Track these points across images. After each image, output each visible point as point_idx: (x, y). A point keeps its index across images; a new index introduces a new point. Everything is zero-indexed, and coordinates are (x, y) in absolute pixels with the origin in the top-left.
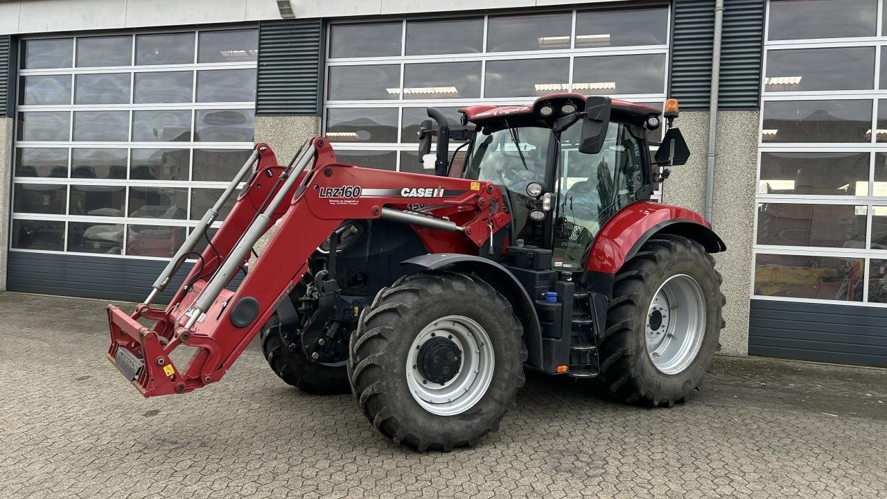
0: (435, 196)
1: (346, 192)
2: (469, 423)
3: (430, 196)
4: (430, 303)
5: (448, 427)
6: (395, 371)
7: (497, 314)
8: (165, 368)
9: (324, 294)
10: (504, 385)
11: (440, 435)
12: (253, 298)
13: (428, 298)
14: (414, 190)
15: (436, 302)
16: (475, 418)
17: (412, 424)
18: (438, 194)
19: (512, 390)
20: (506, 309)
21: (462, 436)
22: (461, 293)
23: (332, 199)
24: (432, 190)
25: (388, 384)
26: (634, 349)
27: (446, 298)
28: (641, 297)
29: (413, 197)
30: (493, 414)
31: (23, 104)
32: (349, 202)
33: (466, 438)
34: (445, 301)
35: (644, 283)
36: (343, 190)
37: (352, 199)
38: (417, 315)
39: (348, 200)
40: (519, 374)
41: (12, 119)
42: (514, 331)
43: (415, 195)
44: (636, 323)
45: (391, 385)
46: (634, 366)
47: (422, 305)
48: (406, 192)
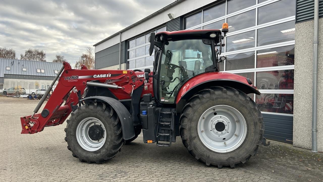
0: (107, 76)
1: (73, 78)
2: (95, 155)
3: (105, 77)
4: (81, 112)
5: (88, 155)
6: (71, 134)
7: (105, 117)
8: (26, 127)
9: (73, 109)
10: (108, 143)
11: (86, 157)
12: (47, 109)
13: (81, 111)
14: (98, 75)
15: (83, 112)
16: (98, 154)
17: (76, 152)
18: (109, 76)
19: (111, 145)
20: (108, 116)
21: (93, 159)
22: (92, 110)
23: (69, 80)
24: (106, 75)
25: (69, 138)
26: (188, 137)
27: (86, 111)
28: (190, 114)
29: (98, 78)
30: (104, 153)
31: (129, 59)
32: (74, 81)
33: (94, 160)
34: (86, 112)
35: (192, 108)
36: (72, 77)
37: (75, 80)
38: (77, 116)
39: (74, 80)
40: (114, 140)
41: (126, 64)
42: (112, 124)
43: (99, 77)
44: (188, 126)
45: (70, 138)
46: (189, 145)
47: (78, 113)
48: (95, 76)
